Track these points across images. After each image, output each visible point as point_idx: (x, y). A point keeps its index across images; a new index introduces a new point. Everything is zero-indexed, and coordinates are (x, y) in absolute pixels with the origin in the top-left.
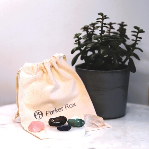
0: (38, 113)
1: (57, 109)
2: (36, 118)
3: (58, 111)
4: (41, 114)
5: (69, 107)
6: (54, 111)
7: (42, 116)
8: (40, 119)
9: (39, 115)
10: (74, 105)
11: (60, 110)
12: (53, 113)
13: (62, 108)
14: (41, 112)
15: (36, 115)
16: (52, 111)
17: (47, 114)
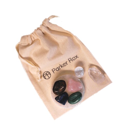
0: (46, 74)
1: (62, 65)
2: (45, 78)
3: (63, 66)
4: (49, 74)
5: (72, 59)
6: (59, 67)
7: (50, 74)
8: (49, 78)
9: (47, 75)
10: (77, 57)
11: (65, 65)
12: (59, 70)
13: (66, 62)
14: (48, 72)
15: (45, 77)
16: (58, 68)
17: (54, 72)
